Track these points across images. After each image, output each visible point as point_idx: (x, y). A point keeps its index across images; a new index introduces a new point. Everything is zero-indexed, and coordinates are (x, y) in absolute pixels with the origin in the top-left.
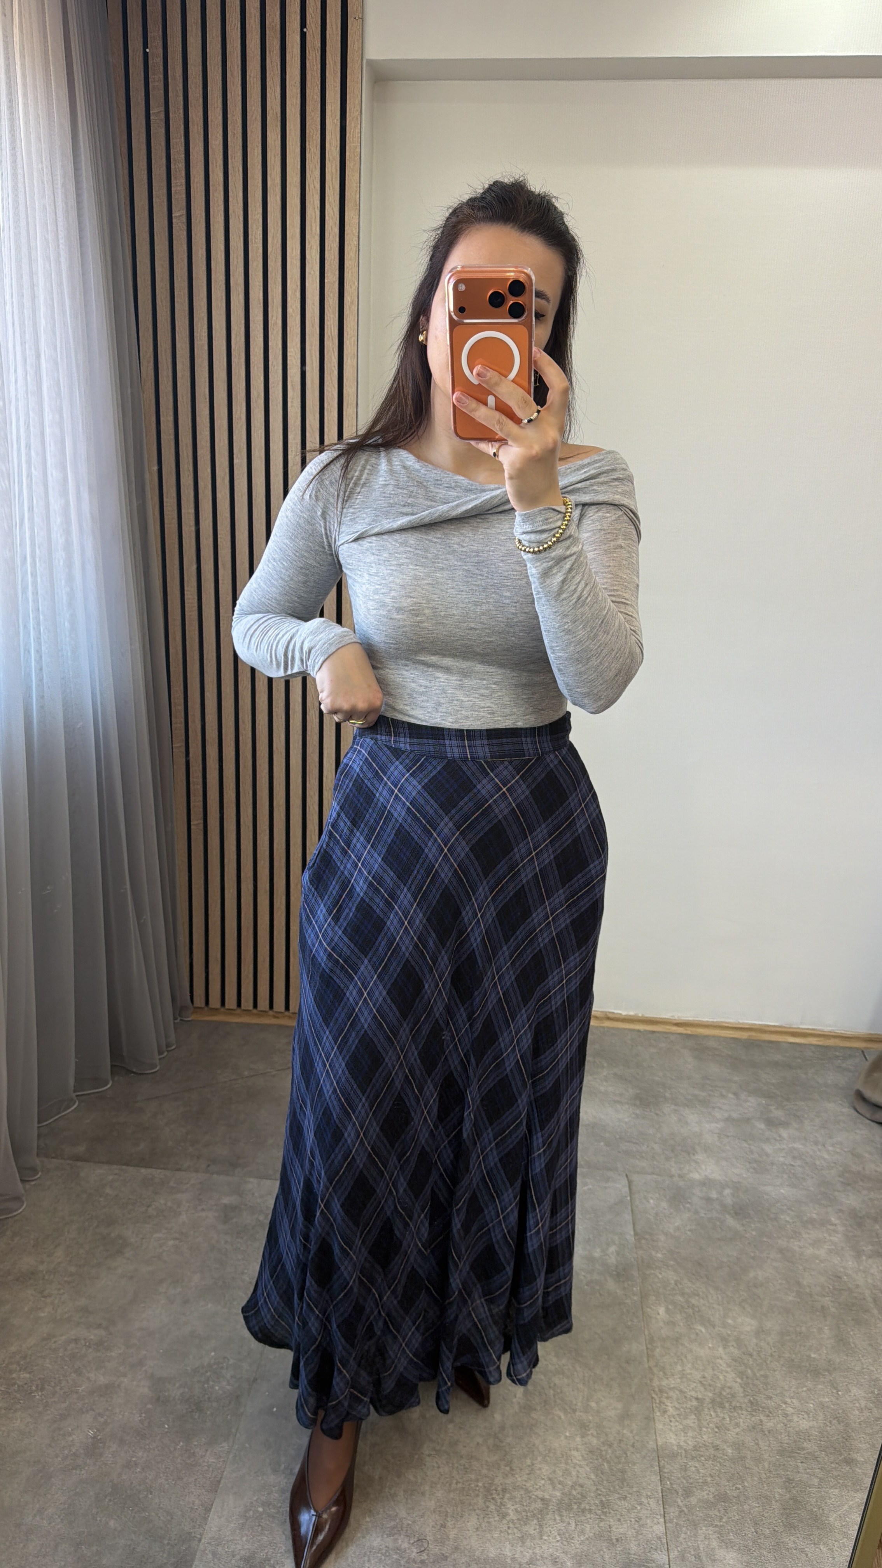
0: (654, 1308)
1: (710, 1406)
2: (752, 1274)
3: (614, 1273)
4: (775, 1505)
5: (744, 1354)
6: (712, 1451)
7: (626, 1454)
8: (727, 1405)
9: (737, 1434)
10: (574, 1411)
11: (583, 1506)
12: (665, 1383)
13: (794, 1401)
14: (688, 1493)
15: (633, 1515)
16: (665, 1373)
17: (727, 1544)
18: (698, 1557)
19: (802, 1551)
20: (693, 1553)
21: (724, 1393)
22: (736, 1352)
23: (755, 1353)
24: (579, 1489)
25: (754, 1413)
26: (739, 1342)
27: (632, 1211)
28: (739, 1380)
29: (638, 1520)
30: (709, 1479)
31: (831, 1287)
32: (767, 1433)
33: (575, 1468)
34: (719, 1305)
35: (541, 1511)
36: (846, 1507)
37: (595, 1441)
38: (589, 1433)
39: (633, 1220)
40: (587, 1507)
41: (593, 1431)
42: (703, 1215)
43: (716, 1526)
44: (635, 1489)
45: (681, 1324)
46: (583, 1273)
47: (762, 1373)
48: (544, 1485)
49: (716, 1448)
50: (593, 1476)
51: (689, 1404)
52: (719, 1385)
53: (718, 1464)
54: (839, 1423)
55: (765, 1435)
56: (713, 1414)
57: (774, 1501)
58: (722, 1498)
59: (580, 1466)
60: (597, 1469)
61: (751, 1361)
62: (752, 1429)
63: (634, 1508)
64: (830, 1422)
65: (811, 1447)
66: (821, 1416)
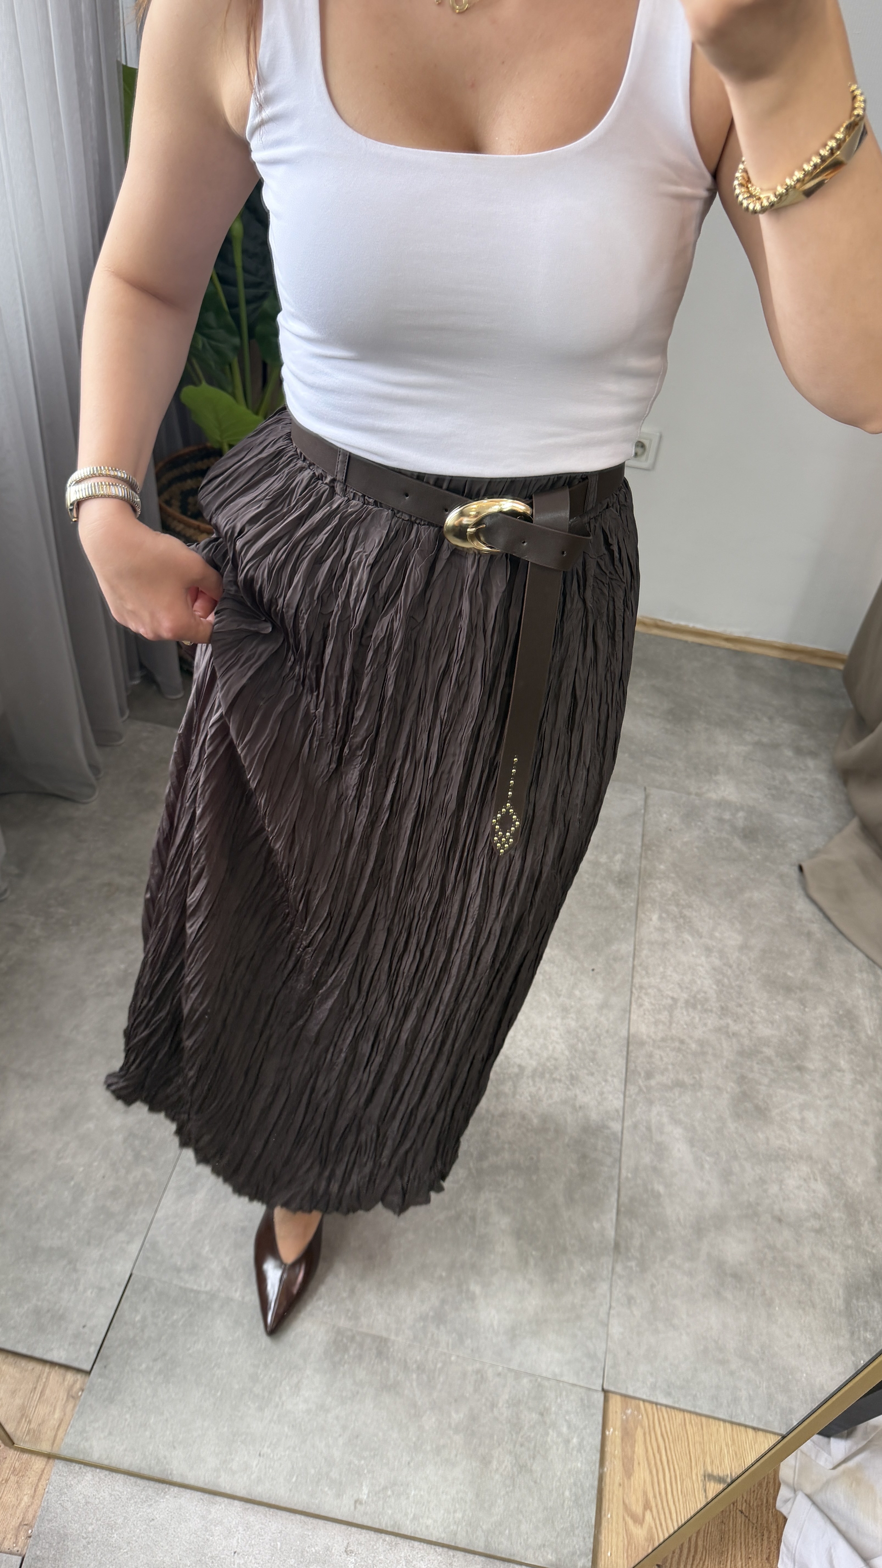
0: (648, 914)
1: (684, 1005)
2: (747, 895)
3: (616, 879)
4: (726, 1096)
5: (724, 964)
6: (677, 1044)
7: (600, 1039)
8: (699, 1007)
9: (704, 1032)
10: (559, 996)
11: (554, 1076)
12: (645, 981)
13: (762, 1011)
14: (649, 1075)
15: (598, 1089)
16: (647, 973)
17: (677, 1122)
18: (649, 1129)
19: (741, 1136)
20: (645, 1124)
21: (699, 996)
22: (717, 962)
23: (735, 966)
24: (553, 1062)
25: (722, 1017)
26: (722, 954)
27: (644, 823)
28: (714, 987)
29: (601, 1093)
30: (670, 1067)
32: (731, 1034)
33: (551, 1043)
34: (710, 918)
35: (517, 1075)
36: (789, 1105)
37: (573, 1024)
38: (570, 1016)
39: (643, 831)
40: (558, 1077)
41: (573, 1015)
42: (712, 834)
43: (670, 1106)
44: (603, 1068)
45: (671, 931)
46: (587, 876)
47: (738, 983)
48: (522, 1055)
49: (682, 1042)
50: (567, 1053)
51: (664, 1002)
52: (695, 989)
53: (681, 1056)
54: (800, 1034)
55: (729, 1036)
56: (685, 1013)
57: (725, 1093)
58: (679, 1084)
59: (557, 1043)
60: (572, 1048)
61: (729, 972)
62: (718, 1030)
63: (599, 1083)
64: (792, 1033)
65: (769, 1052)
66: (784, 1027)
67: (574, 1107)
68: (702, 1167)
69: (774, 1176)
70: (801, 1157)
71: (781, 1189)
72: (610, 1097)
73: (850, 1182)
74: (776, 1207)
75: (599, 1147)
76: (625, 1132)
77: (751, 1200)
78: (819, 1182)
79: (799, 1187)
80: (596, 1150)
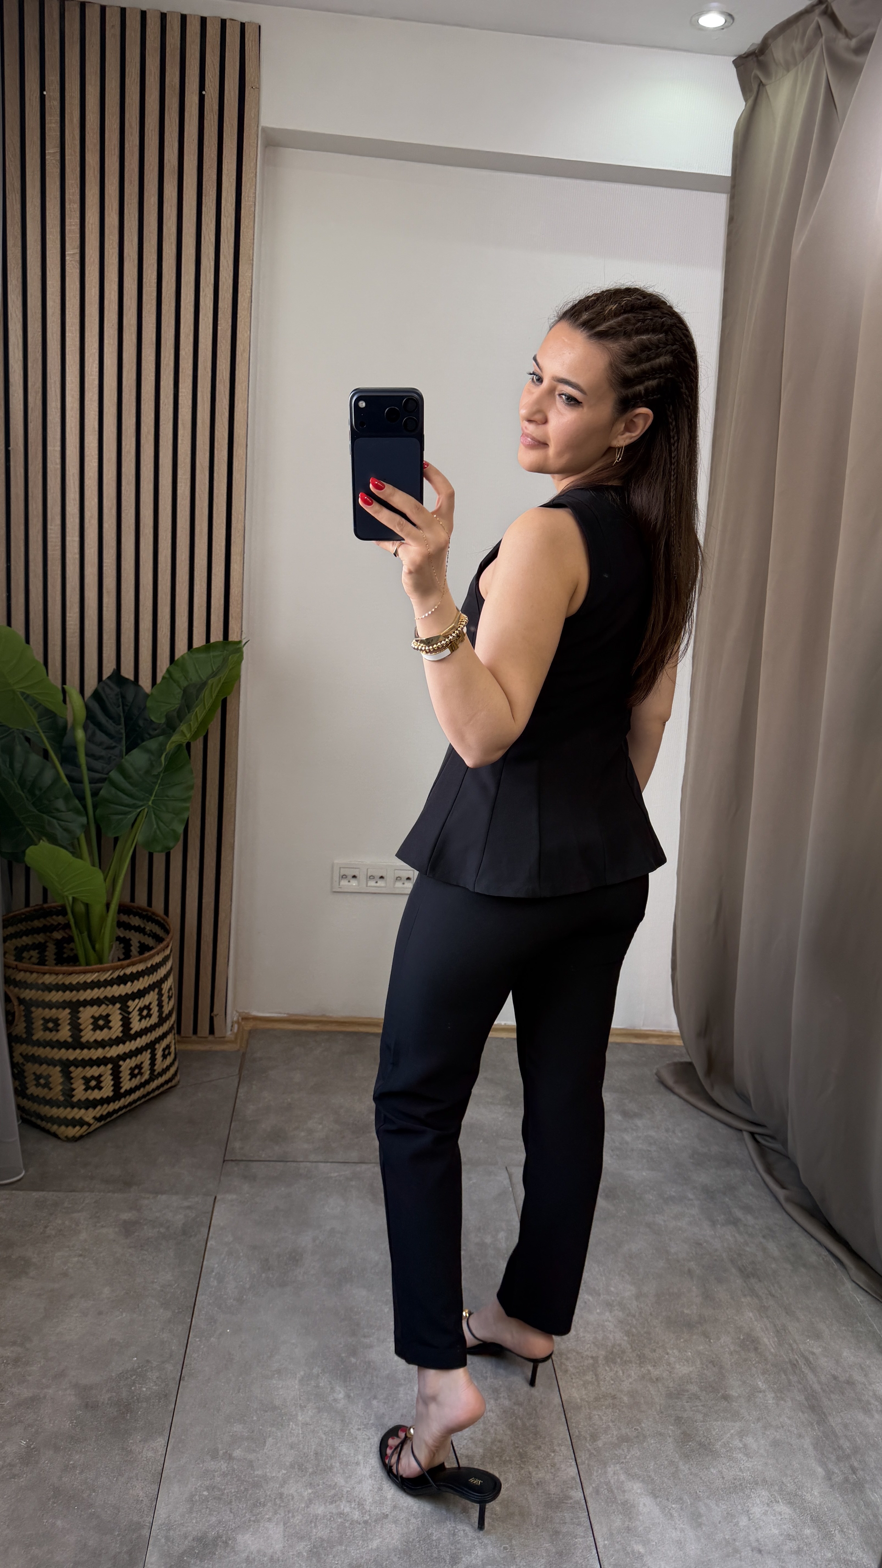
1: (604, 1362)
2: (627, 1247)
4: (670, 1440)
5: (628, 1315)
6: (610, 1401)
8: (619, 1360)
9: (630, 1383)
11: (504, 1458)
13: (675, 1351)
14: (594, 1437)
15: (548, 1461)
17: (633, 1477)
18: (610, 1490)
19: (696, 1475)
20: (605, 1487)
21: (615, 1350)
22: (620, 1314)
23: (637, 1315)
24: (499, 1444)
25: (642, 1365)
26: (622, 1306)
28: (626, 1338)
29: (553, 1465)
30: (611, 1425)
31: (694, 1253)
32: (655, 1380)
33: (492, 1427)
34: (601, 1275)
36: (729, 1435)
38: (501, 1395)
40: (508, 1459)
43: (623, 1463)
44: (547, 1439)
47: (645, 1330)
49: (614, 1397)
50: (509, 1432)
51: (586, 1363)
52: (610, 1344)
53: (617, 1411)
54: (714, 1366)
55: (654, 1382)
56: (607, 1368)
57: (668, 1438)
58: (624, 1439)
59: (496, 1424)
60: (512, 1427)
61: (635, 1322)
62: (643, 1377)
63: (548, 1455)
64: (707, 1366)
65: (693, 1388)
66: (699, 1362)
67: (531, 1484)
68: (671, 1515)
69: (739, 1507)
70: (757, 1484)
71: (749, 1520)
72: (563, 1466)
73: (808, 1497)
74: (752, 1538)
75: (568, 1520)
76: (588, 1499)
77: (727, 1537)
78: (781, 1504)
79: (765, 1513)
80: (565, 1523)
